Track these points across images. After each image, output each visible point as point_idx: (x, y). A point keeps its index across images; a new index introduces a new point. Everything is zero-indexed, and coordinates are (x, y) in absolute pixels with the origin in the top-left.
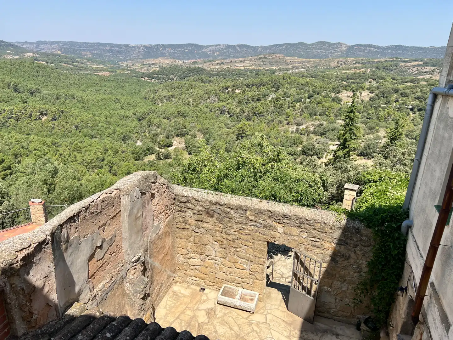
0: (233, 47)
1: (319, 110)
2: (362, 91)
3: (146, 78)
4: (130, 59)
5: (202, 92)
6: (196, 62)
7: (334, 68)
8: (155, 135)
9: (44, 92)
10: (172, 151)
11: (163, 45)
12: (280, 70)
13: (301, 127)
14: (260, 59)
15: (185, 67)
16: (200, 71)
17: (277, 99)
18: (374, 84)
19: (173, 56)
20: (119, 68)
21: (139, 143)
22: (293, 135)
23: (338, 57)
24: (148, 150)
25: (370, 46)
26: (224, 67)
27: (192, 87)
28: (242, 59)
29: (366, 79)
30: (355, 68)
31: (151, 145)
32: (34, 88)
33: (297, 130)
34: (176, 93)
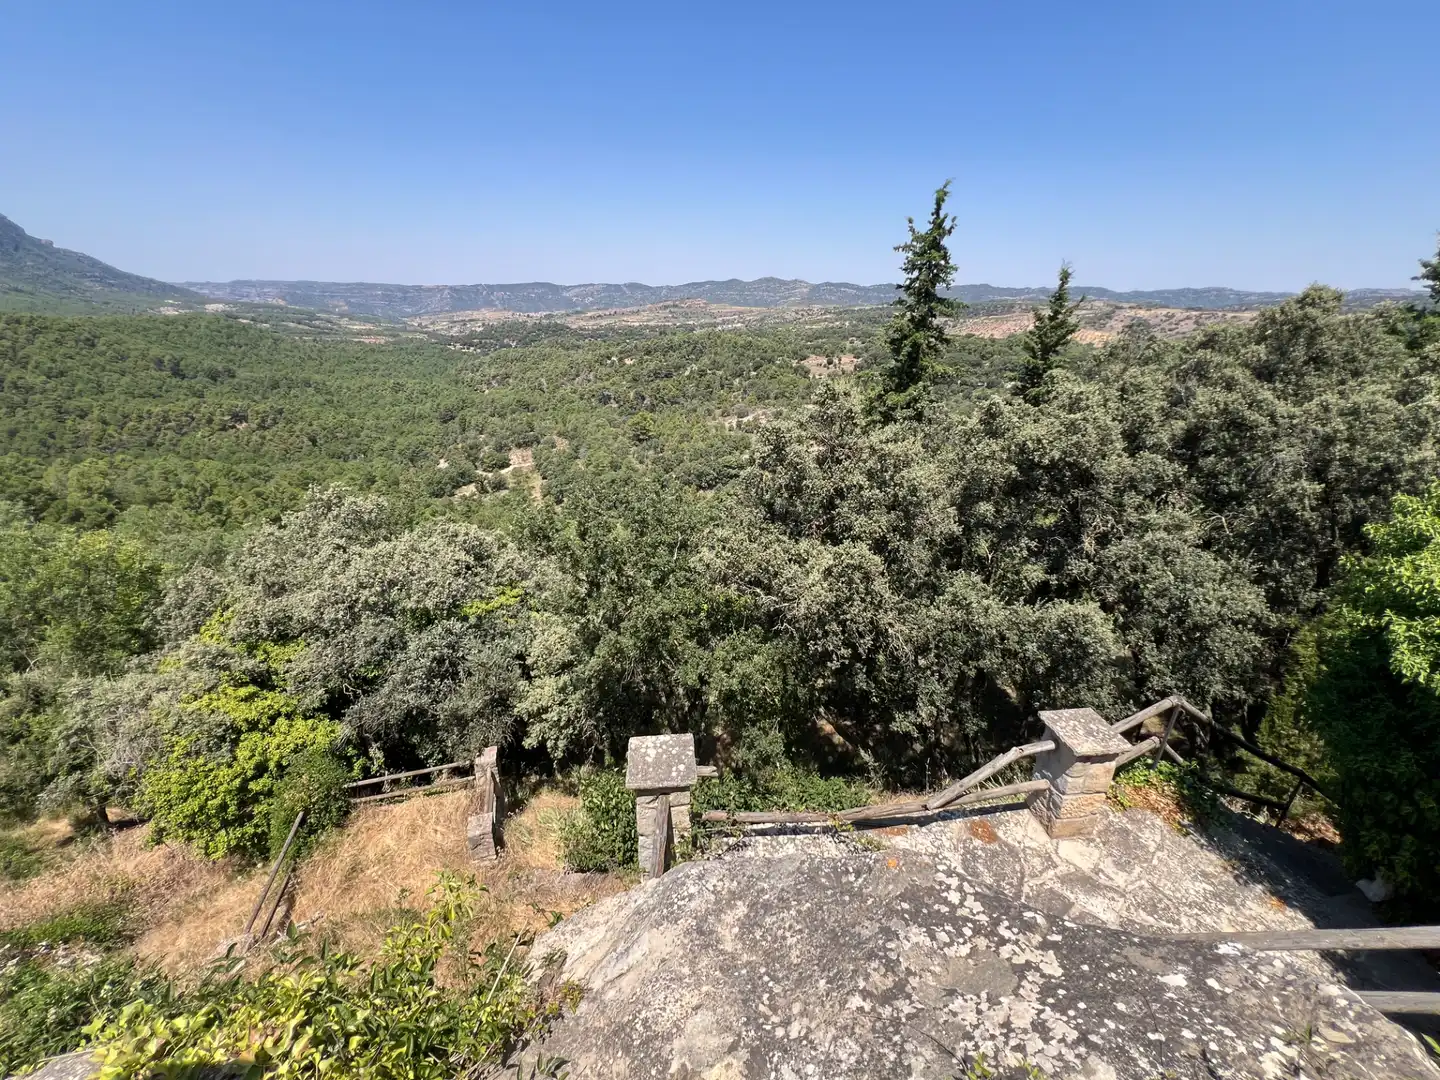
0: (617, 287)
1: (774, 388)
2: (841, 355)
3: (458, 346)
4: (427, 313)
5: (562, 366)
6: (552, 316)
7: (791, 322)
8: (476, 447)
9: (243, 374)
10: (509, 475)
11: (488, 286)
12: (702, 326)
13: (745, 420)
14: (666, 307)
15: (530, 323)
16: (558, 330)
17: (702, 373)
18: (858, 343)
19: (507, 305)
20: (405, 330)
21: (443, 464)
22: (732, 433)
23: (794, 304)
24: (462, 475)
25: (846, 285)
26: (604, 323)
27: (544, 357)
28: (635, 309)
29: (845, 338)
30: (825, 320)
31: (467, 465)
32: (220, 368)
33: (739, 425)
34: (515, 368)
